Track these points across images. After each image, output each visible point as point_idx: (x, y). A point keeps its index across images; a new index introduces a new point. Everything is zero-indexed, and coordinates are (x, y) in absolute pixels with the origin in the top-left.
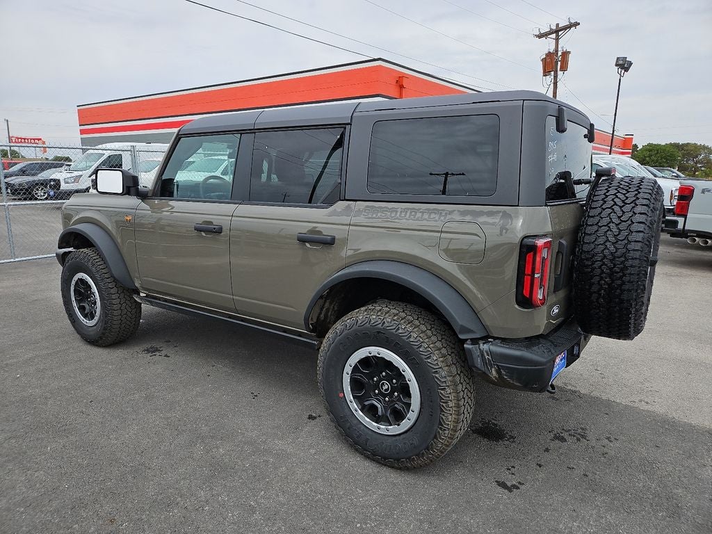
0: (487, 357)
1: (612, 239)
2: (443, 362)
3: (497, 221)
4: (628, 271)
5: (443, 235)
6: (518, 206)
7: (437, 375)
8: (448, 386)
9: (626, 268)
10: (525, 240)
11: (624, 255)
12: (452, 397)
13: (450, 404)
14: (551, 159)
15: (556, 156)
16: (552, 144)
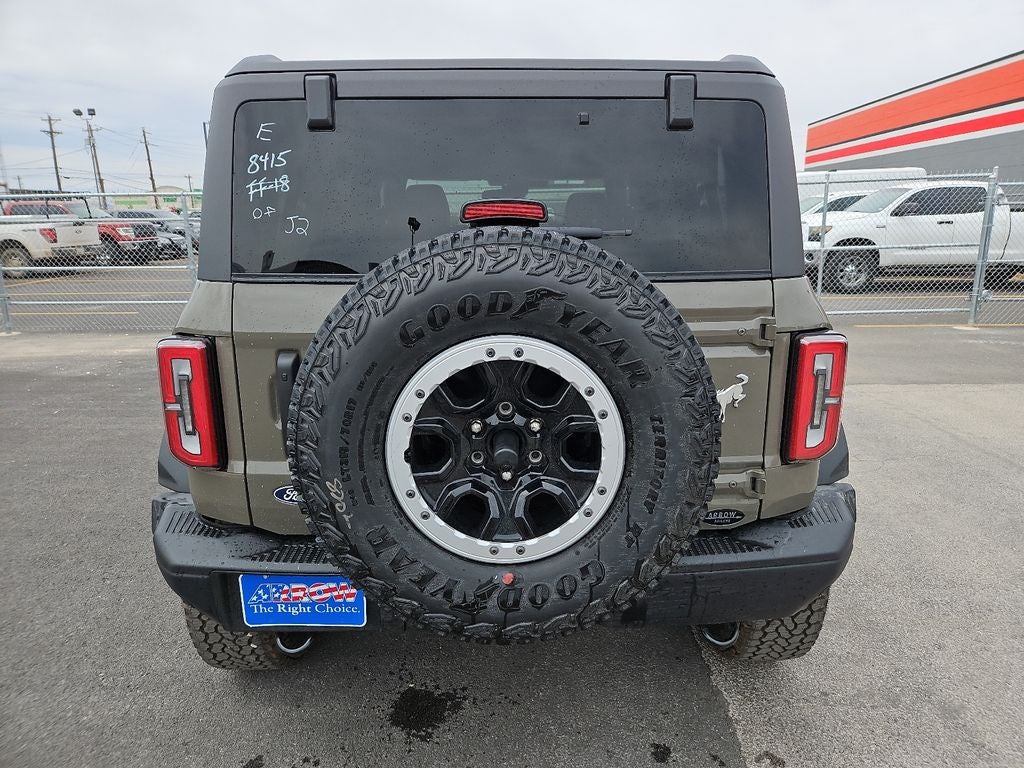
14: (261, 189)
15: (284, 182)
16: (267, 158)
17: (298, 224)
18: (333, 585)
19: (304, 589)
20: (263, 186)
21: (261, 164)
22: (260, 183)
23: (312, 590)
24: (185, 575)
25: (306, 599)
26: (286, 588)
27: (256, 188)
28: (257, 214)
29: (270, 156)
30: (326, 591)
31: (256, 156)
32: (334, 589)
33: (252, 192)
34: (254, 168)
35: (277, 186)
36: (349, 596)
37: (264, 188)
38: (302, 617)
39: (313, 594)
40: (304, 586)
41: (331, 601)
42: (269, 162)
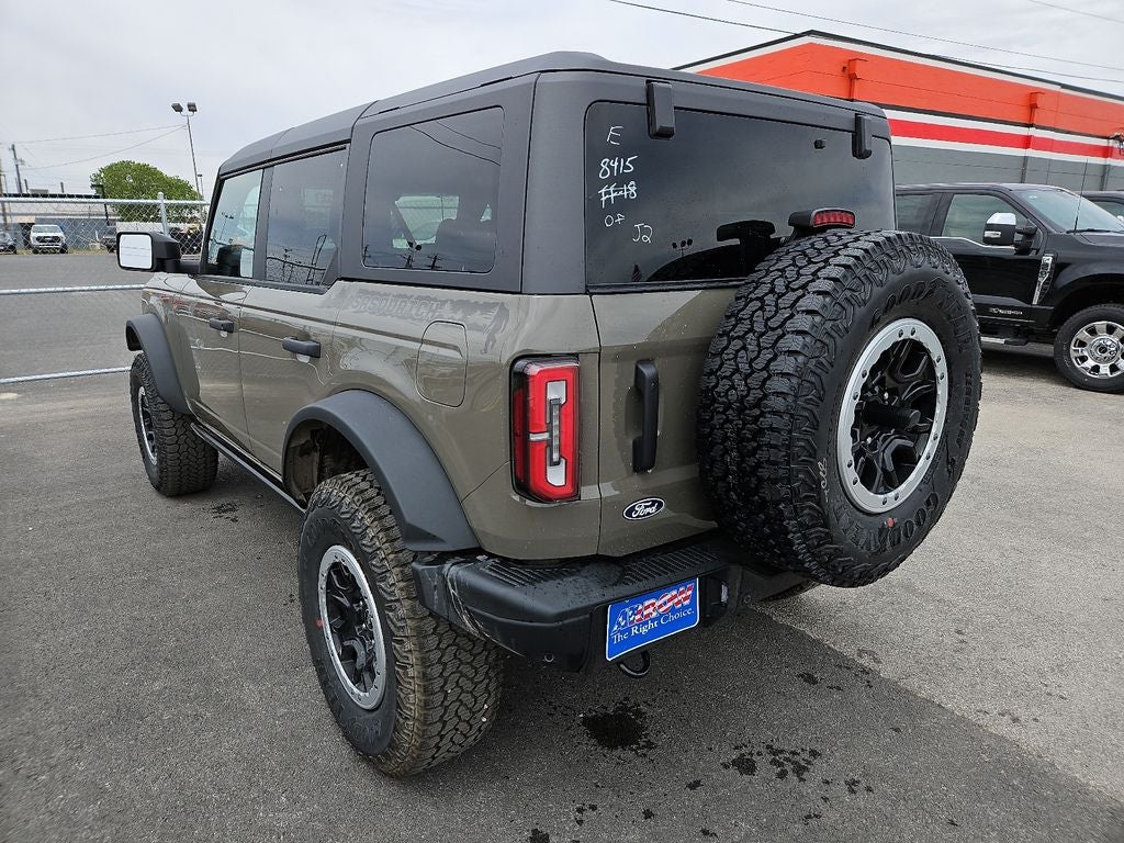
0: (452, 591)
1: (744, 367)
2: (401, 589)
3: (488, 322)
4: (766, 439)
5: (425, 348)
6: (520, 293)
7: (390, 614)
8: (407, 637)
9: (761, 432)
10: (521, 363)
11: (758, 404)
12: (413, 659)
13: (411, 672)
14: (612, 195)
15: (631, 189)
16: (616, 164)
17: (644, 231)
18: (674, 593)
19: (653, 604)
20: (614, 192)
21: (612, 168)
22: (611, 189)
23: (661, 602)
24: (566, 622)
25: (654, 614)
26: (640, 607)
27: (608, 194)
28: (609, 221)
29: (619, 162)
30: (669, 600)
31: (607, 160)
32: (675, 596)
33: (604, 199)
34: (605, 173)
35: (625, 193)
36: (685, 599)
37: (616, 194)
38: (652, 633)
39: (660, 606)
40: (653, 601)
41: (673, 610)
42: (619, 166)
